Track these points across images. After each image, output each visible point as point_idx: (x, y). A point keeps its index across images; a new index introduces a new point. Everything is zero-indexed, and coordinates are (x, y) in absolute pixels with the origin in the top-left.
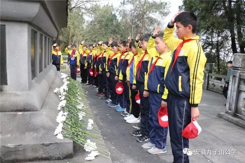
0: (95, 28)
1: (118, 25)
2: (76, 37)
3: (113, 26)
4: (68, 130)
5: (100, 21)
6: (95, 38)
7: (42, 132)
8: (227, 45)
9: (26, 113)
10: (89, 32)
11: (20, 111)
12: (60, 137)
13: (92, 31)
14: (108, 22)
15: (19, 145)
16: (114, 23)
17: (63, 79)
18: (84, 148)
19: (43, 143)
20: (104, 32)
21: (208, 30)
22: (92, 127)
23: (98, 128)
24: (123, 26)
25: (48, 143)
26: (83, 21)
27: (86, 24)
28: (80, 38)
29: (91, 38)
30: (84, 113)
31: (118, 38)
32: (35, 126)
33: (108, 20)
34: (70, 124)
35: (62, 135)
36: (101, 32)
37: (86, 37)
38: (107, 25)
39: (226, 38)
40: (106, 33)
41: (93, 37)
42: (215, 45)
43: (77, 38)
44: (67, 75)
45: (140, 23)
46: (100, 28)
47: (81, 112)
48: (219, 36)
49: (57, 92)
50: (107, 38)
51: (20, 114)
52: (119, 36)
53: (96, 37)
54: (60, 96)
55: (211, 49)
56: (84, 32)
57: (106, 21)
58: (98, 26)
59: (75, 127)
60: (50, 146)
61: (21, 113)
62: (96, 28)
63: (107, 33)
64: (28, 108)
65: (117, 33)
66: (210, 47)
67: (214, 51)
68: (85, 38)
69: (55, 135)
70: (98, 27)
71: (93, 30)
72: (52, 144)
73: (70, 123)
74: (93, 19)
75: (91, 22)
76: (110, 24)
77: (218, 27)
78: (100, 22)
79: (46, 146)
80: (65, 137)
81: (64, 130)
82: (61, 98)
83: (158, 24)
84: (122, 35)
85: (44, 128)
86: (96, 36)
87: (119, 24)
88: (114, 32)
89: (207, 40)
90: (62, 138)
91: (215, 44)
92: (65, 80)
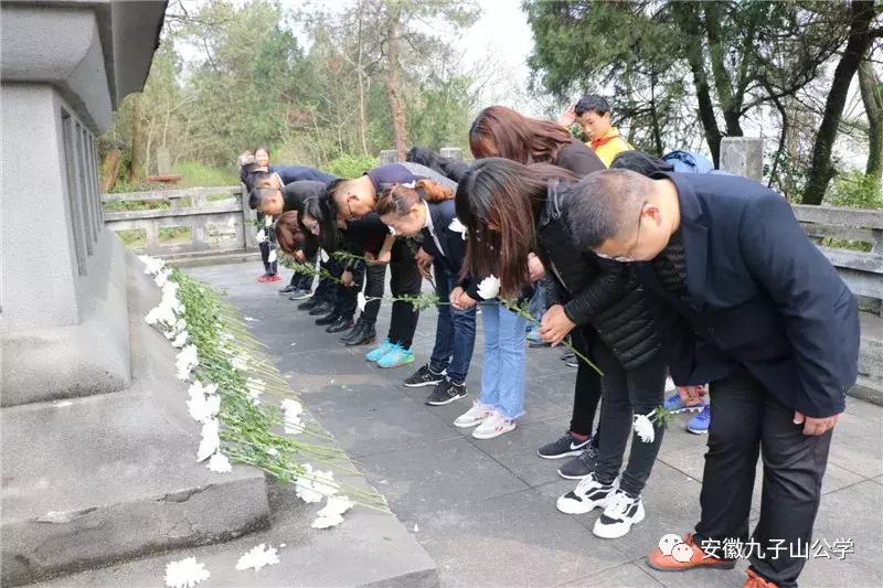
0: (221, 87)
1: (304, 69)
2: (157, 122)
3: (286, 74)
4: (236, 441)
5: (235, 60)
6: (225, 121)
7: (155, 456)
8: (685, 112)
9: (85, 400)
10: (201, 102)
11: (64, 396)
12: (220, 464)
13: (213, 99)
14: (269, 60)
15: (87, 512)
16: (290, 62)
17: (153, 276)
18: (295, 493)
19: (165, 493)
20: (258, 99)
21: (618, 66)
22: (303, 425)
23: (319, 425)
24: (322, 72)
25: (182, 490)
26: (176, 65)
27: (186, 74)
28: (172, 124)
29: (210, 122)
30: (259, 381)
31: (309, 114)
32: (126, 439)
33: (269, 53)
34: (236, 421)
35: (227, 459)
36: (247, 98)
37: (193, 119)
38: (267, 74)
39: (678, 88)
40: (263, 101)
41: (218, 120)
42: (645, 113)
43: (159, 126)
44: (163, 262)
45: (383, 55)
46: (241, 86)
47: (250, 379)
48: (654, 83)
49: (159, 323)
50: (271, 118)
51: (66, 408)
52: (312, 108)
53: (228, 118)
54: (169, 335)
55: (633, 128)
56: (185, 104)
57: (262, 56)
58: (231, 78)
59: (255, 430)
60: (192, 498)
61: (66, 403)
62: (226, 86)
63: (269, 101)
64: (91, 383)
65: (304, 97)
66: (629, 121)
67: (641, 134)
68: (190, 124)
69: (201, 463)
70: (233, 82)
71: (215, 93)
72: (196, 491)
73: (235, 419)
74: (212, 53)
75: (206, 64)
76: (273, 65)
77: (654, 54)
78: (237, 63)
79: (179, 501)
80: (236, 464)
81: (225, 443)
82: (173, 340)
83: (445, 57)
84: (323, 103)
85: (157, 442)
86: (228, 114)
87: (309, 63)
88: (293, 94)
89: (618, 98)
90: (228, 467)
91: (646, 110)
92: (161, 279)
